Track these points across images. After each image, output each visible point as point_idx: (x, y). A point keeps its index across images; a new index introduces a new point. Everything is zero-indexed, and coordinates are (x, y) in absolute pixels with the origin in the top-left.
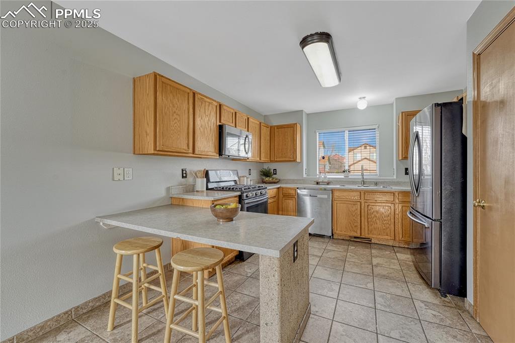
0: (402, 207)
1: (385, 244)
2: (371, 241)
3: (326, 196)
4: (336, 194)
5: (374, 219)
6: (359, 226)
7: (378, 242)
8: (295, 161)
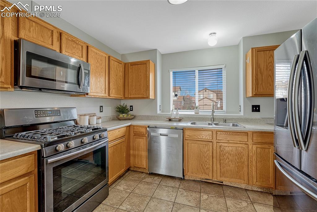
0: (257, 148)
1: (237, 186)
2: (223, 183)
3: (177, 136)
4: (187, 133)
5: (227, 161)
6: (211, 169)
7: (229, 184)
8: (148, 97)
